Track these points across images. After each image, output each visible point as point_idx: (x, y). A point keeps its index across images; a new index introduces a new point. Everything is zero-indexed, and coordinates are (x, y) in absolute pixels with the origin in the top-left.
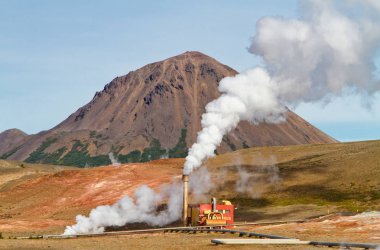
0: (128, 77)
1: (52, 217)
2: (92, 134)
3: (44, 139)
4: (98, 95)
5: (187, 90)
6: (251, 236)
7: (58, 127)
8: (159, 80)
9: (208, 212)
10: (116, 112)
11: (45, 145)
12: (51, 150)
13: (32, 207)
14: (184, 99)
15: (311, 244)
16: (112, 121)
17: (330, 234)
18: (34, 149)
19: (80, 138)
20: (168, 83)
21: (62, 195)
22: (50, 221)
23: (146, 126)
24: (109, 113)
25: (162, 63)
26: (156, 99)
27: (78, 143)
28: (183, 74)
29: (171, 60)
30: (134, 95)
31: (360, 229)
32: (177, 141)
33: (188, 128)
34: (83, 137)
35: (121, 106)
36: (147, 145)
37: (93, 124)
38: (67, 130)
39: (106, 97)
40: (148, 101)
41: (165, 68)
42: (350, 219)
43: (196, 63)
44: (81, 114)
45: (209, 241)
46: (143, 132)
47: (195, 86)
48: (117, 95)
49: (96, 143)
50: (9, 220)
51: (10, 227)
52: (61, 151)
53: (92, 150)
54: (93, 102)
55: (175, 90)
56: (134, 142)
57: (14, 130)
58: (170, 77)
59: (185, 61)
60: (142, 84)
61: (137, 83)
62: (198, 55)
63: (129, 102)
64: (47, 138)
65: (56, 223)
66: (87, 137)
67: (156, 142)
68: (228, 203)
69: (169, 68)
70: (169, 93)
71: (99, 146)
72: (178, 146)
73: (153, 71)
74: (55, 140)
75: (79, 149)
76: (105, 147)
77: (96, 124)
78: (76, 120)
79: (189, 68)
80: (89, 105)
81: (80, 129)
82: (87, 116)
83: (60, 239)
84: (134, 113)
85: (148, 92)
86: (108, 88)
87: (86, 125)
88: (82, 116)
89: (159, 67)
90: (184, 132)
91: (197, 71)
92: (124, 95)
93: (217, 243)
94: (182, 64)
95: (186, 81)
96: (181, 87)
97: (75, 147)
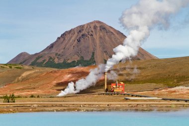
0: (70, 31)
1: (51, 89)
2: (56, 54)
3: (37, 56)
4: (59, 38)
5: (95, 36)
6: (136, 96)
7: (43, 51)
8: (83, 32)
9: (115, 86)
10: (66, 45)
11: (38, 59)
12: (40, 60)
13: (43, 84)
14: (93, 40)
15: (163, 99)
16: (64, 49)
17: (167, 95)
18: (33, 60)
19: (51, 56)
20: (87, 33)
21: (54, 80)
22: (51, 90)
23: (78, 51)
24: (63, 45)
25: (84, 25)
26: (82, 40)
27: (51, 58)
28: (93, 30)
29: (88, 24)
30: (73, 38)
31: (178, 93)
32: (91, 57)
33: (95, 52)
34: (53, 56)
35: (68, 43)
36: (79, 59)
37: (56, 50)
38: (46, 52)
39: (62, 39)
40: (79, 41)
41: (85, 27)
42: (173, 89)
43: (98, 25)
44: (52, 46)
45: (123, 98)
46: (77, 53)
47: (98, 35)
48: (66, 38)
49: (58, 58)
50: (34, 90)
51: (36, 93)
52: (44, 61)
53: (56, 61)
54: (57, 41)
55: (90, 37)
56: (73, 57)
57: (25, 52)
58: (87, 31)
59: (94, 24)
60: (76, 34)
61: (74, 33)
62: (99, 22)
63: (71, 41)
64: (38, 56)
65: (53, 91)
66: (54, 55)
67: (82, 57)
68: (122, 83)
69: (87, 27)
70: (87, 38)
71: (59, 59)
72: (91, 59)
73: (81, 28)
74: (41, 57)
75: (51, 60)
76: (61, 59)
77: (58, 50)
78: (50, 48)
79: (95, 27)
80: (55, 42)
81: (51, 52)
82: (54, 47)
83: (58, 97)
84: (73, 46)
85: (79, 37)
86: (62, 35)
87: (54, 50)
88: (52, 47)
89: (83, 27)
90: (93, 53)
91: (98, 28)
92: (69, 38)
93: (127, 99)
94: (92, 26)
95: (94, 32)
96: (92, 35)
97: (50, 59)
